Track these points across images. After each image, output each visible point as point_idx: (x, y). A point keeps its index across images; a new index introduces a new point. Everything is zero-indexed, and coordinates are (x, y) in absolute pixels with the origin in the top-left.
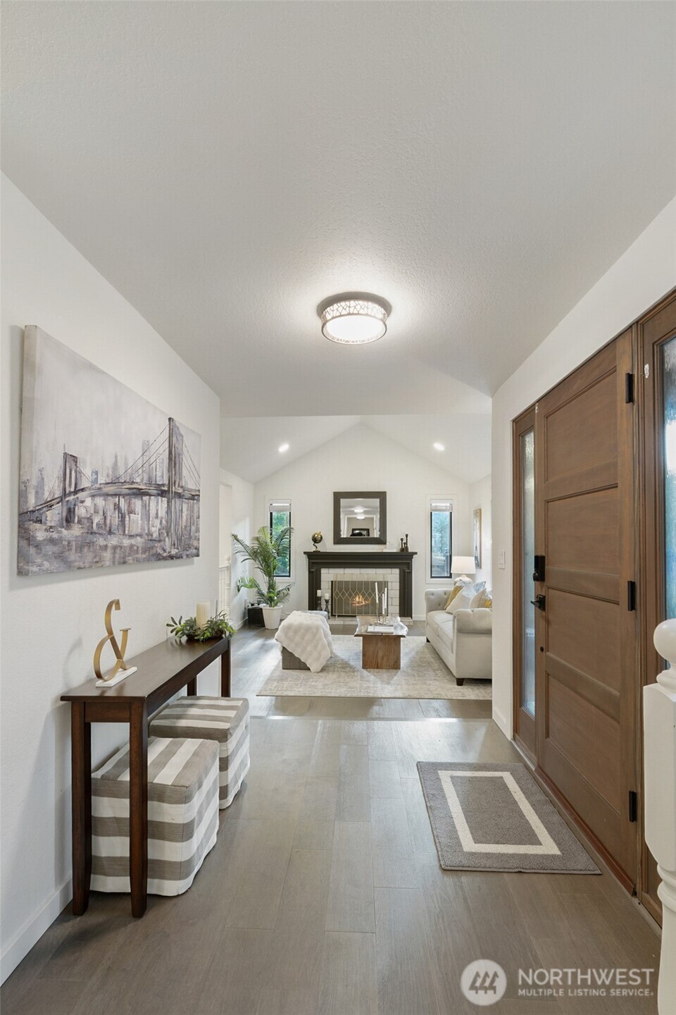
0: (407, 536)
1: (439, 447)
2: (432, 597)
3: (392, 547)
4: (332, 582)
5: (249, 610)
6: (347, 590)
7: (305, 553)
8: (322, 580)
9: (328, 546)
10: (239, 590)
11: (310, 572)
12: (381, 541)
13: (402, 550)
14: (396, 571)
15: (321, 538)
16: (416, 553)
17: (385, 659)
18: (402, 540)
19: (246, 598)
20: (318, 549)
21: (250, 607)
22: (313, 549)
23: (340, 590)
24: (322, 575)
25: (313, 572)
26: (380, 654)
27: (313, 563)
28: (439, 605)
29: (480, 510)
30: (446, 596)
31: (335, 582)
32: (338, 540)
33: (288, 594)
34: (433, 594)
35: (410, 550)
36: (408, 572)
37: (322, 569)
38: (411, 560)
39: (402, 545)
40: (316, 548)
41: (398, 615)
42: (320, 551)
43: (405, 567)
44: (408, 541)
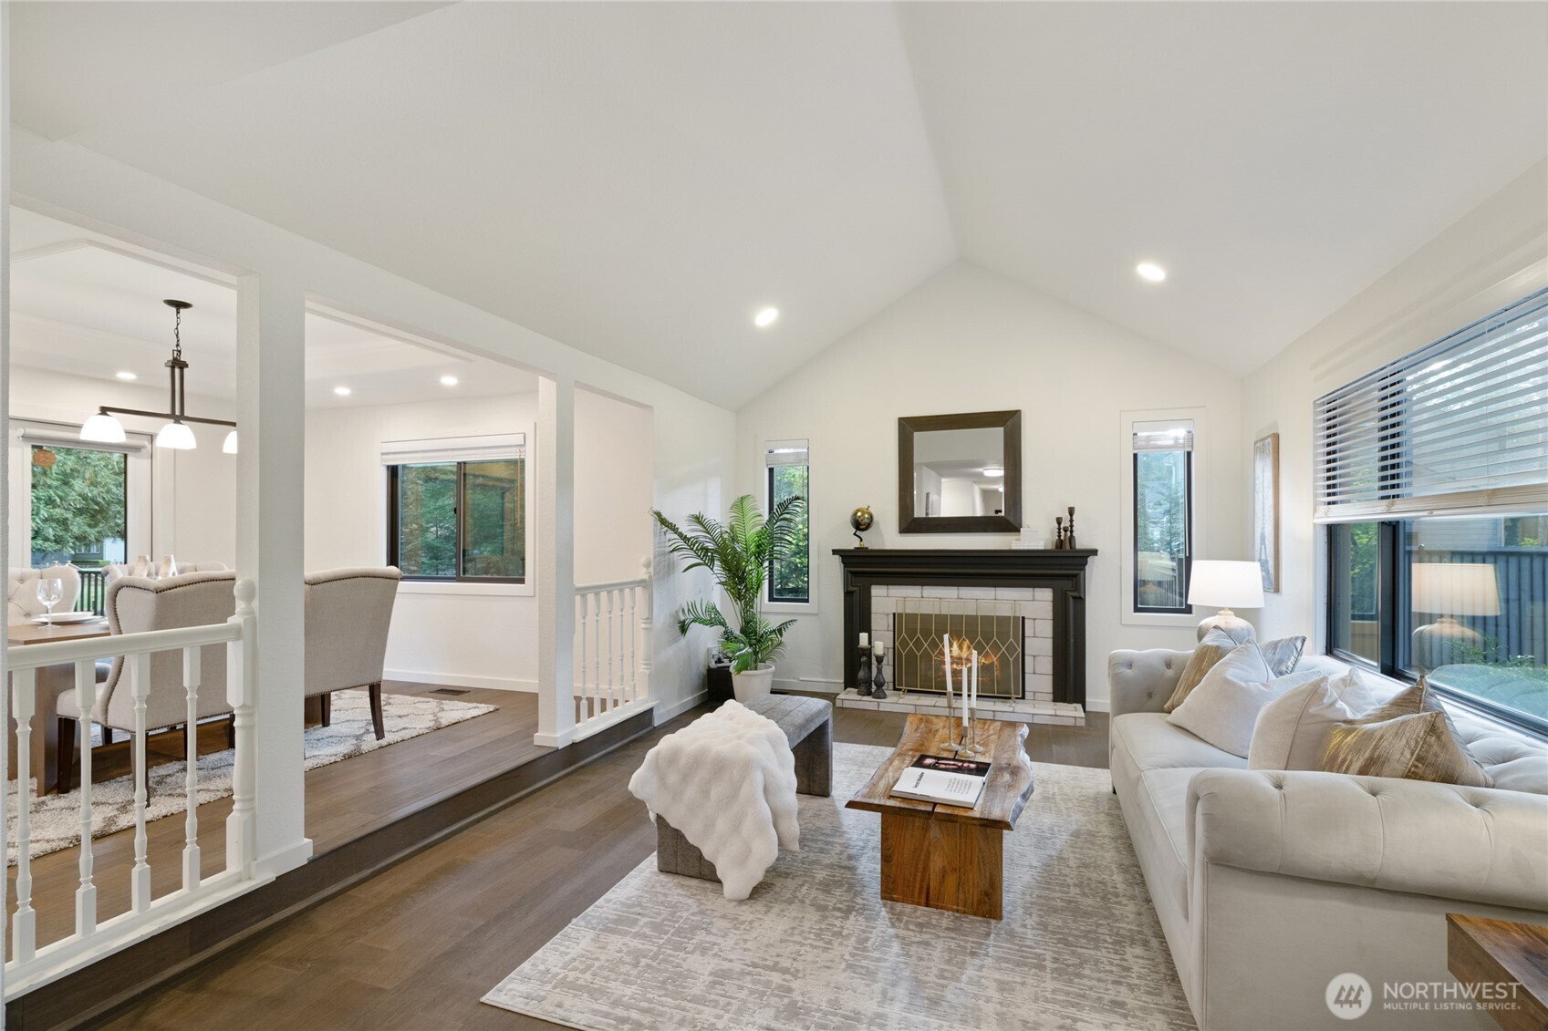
0: (1071, 511)
1: (1151, 272)
2: (1129, 673)
3: (1035, 535)
4: (894, 614)
5: (710, 670)
6: (926, 634)
7: (835, 552)
8: (874, 609)
9: (889, 537)
10: (683, 631)
11: (848, 594)
12: (1009, 523)
13: (1060, 544)
14: (1045, 595)
15: (871, 517)
16: (1094, 552)
17: (951, 881)
18: (1059, 521)
19: (710, 645)
20: (866, 544)
21: (713, 665)
22: (851, 543)
23: (912, 633)
24: (874, 600)
25: (852, 593)
27: (852, 573)
28: (1150, 695)
29: (1276, 437)
30: (1170, 673)
31: (900, 615)
32: (910, 524)
33: (780, 643)
34: (1130, 665)
35: (1081, 543)
36: (1074, 598)
37: (873, 587)
38: (1084, 569)
39: (1059, 533)
40: (861, 540)
41: (1051, 696)
42: (870, 548)
43: (1067, 584)
44: (1074, 523)
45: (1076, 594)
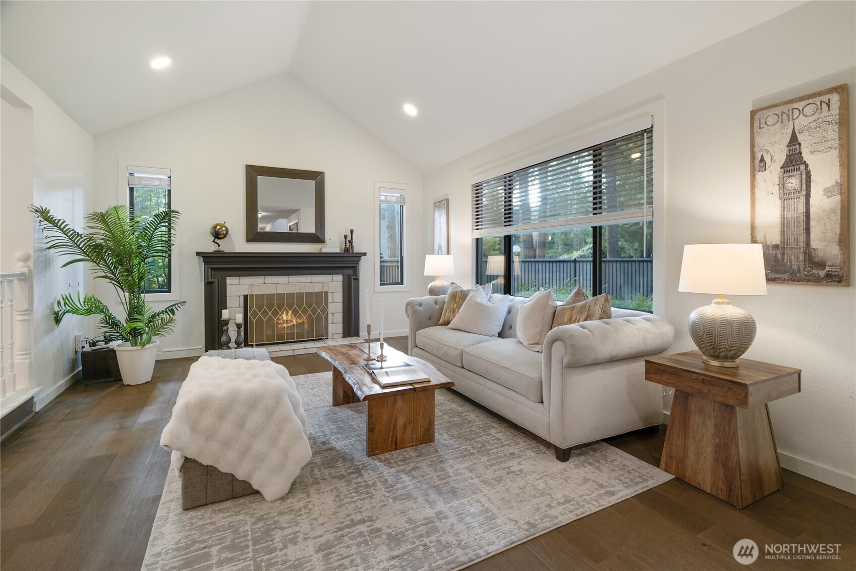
0: (352, 232)
1: (410, 109)
2: (420, 308)
3: (333, 245)
4: (246, 297)
5: (84, 355)
6: (270, 306)
7: (198, 254)
8: (228, 293)
9: (238, 243)
10: (58, 320)
11: (208, 284)
12: (317, 238)
13: (347, 250)
14: (339, 278)
15: (227, 231)
16: (365, 254)
17: (409, 429)
18: (346, 237)
19: (77, 333)
20: (221, 249)
21: (87, 348)
22: (211, 248)
23: (260, 308)
24: (228, 288)
25: (212, 283)
26: (401, 421)
27: (212, 269)
28: (430, 319)
29: (447, 200)
30: (437, 307)
31: (252, 296)
32: (254, 235)
33: (171, 320)
34: (421, 305)
35: (357, 248)
36: (354, 279)
37: (227, 278)
38: (358, 264)
39: (346, 243)
40: (219, 245)
41: (342, 335)
42: (225, 251)
43: (350, 272)
44: (353, 238)
45: (355, 277)
